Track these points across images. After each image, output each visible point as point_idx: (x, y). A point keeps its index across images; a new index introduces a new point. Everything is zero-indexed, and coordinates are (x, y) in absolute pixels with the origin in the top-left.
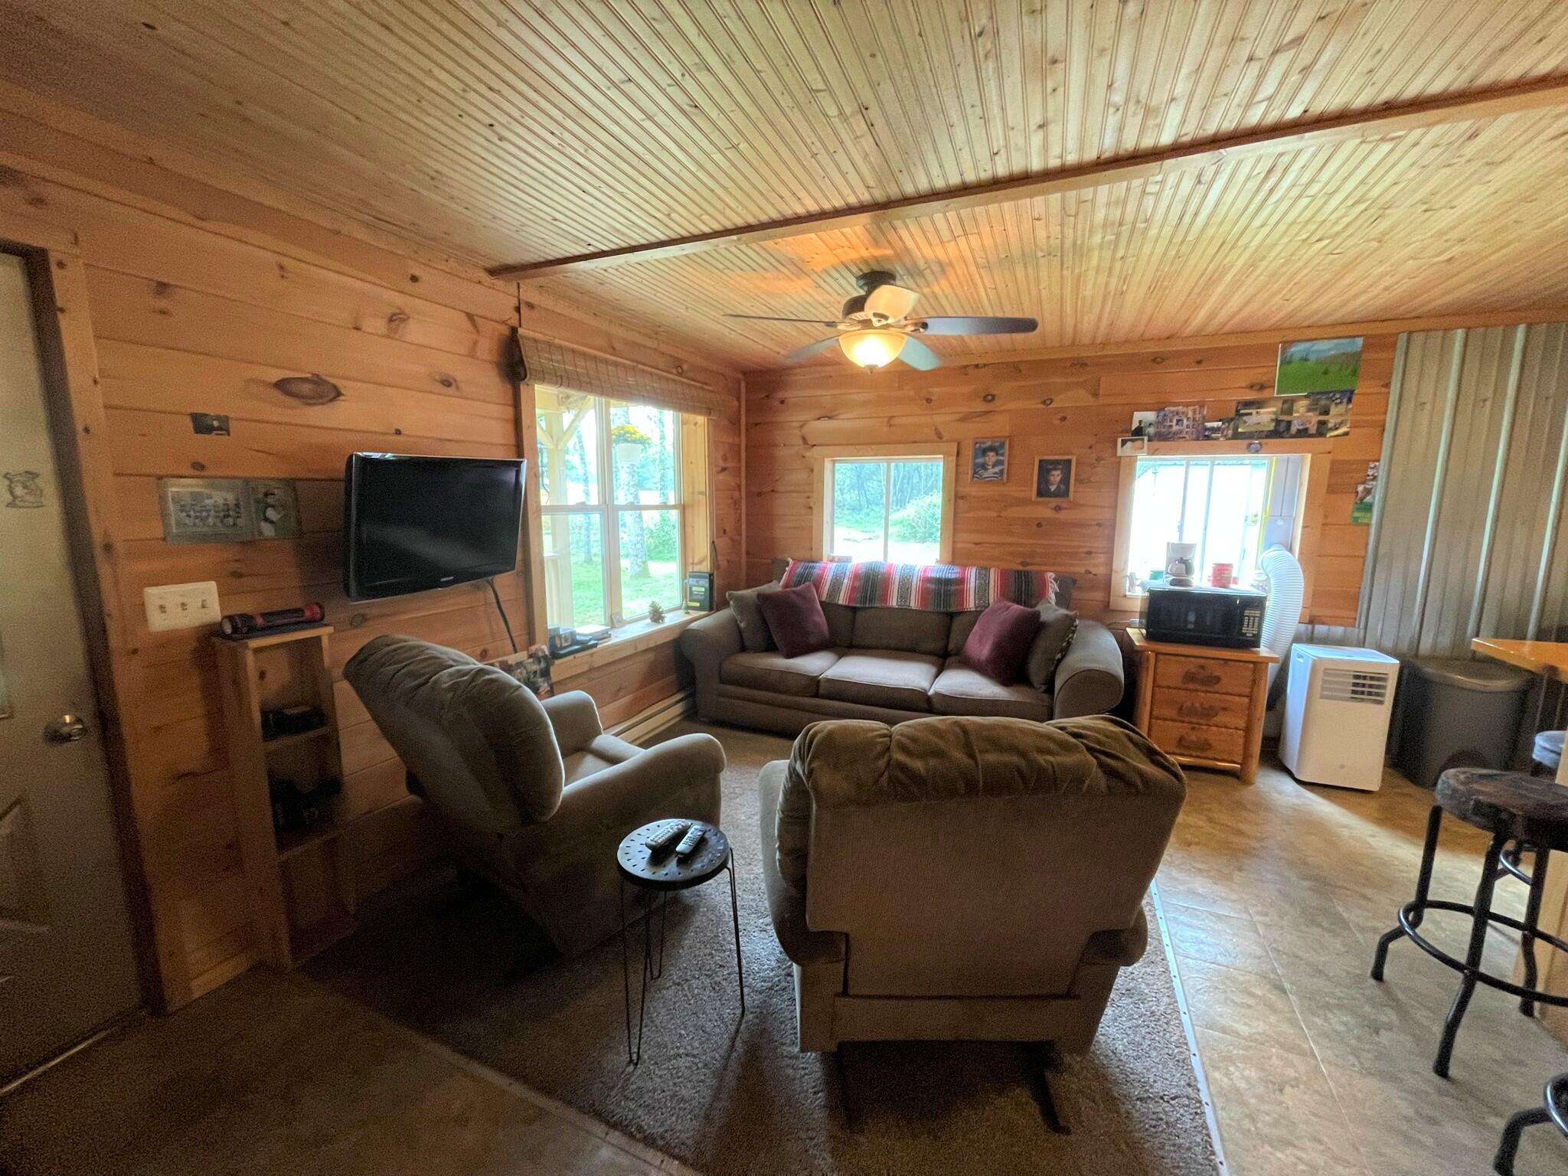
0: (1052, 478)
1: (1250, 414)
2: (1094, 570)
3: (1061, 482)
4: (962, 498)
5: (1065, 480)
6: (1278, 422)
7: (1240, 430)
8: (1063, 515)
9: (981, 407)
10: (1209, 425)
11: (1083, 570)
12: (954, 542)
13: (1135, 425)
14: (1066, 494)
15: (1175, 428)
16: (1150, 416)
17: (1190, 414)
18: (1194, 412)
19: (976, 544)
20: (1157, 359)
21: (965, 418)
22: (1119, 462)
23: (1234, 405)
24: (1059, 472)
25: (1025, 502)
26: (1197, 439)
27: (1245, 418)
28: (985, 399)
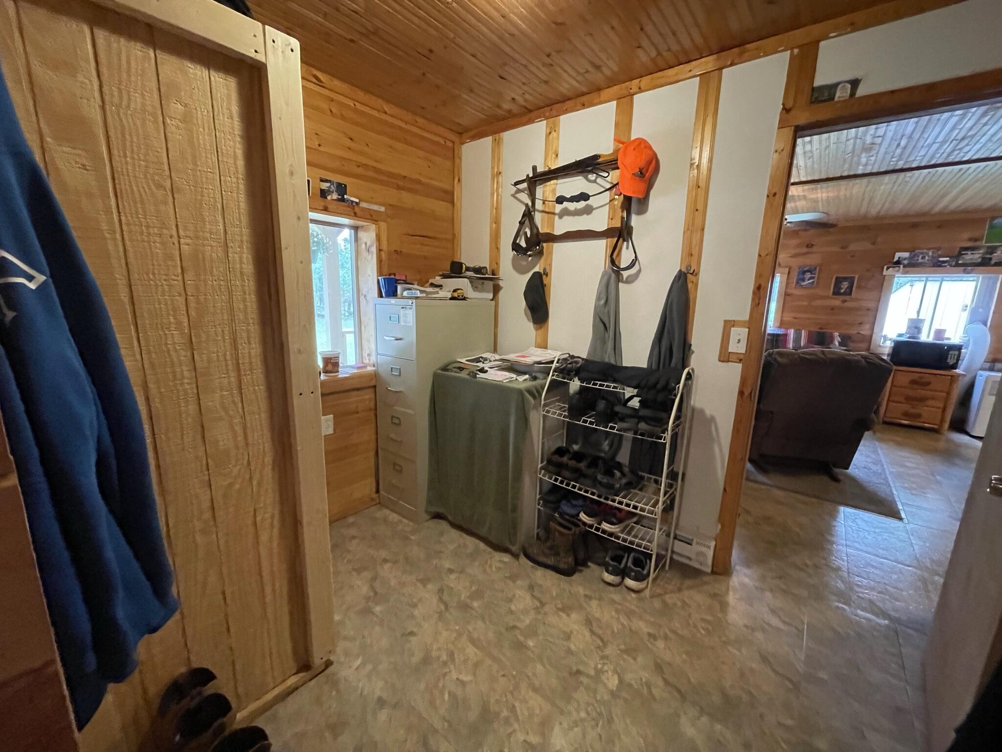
0: (842, 286)
1: (967, 254)
2: (862, 332)
3: (847, 288)
4: (789, 295)
5: (851, 287)
6: (983, 258)
7: (960, 262)
8: (847, 304)
9: (805, 250)
10: (941, 259)
11: (856, 332)
12: (782, 317)
13: (896, 259)
14: (850, 294)
15: (920, 260)
16: (906, 255)
17: (930, 254)
18: (933, 253)
19: (794, 318)
20: (915, 226)
21: (795, 256)
22: (884, 278)
23: (958, 249)
24: (847, 283)
25: (827, 297)
26: (933, 267)
27: (963, 256)
28: (807, 246)
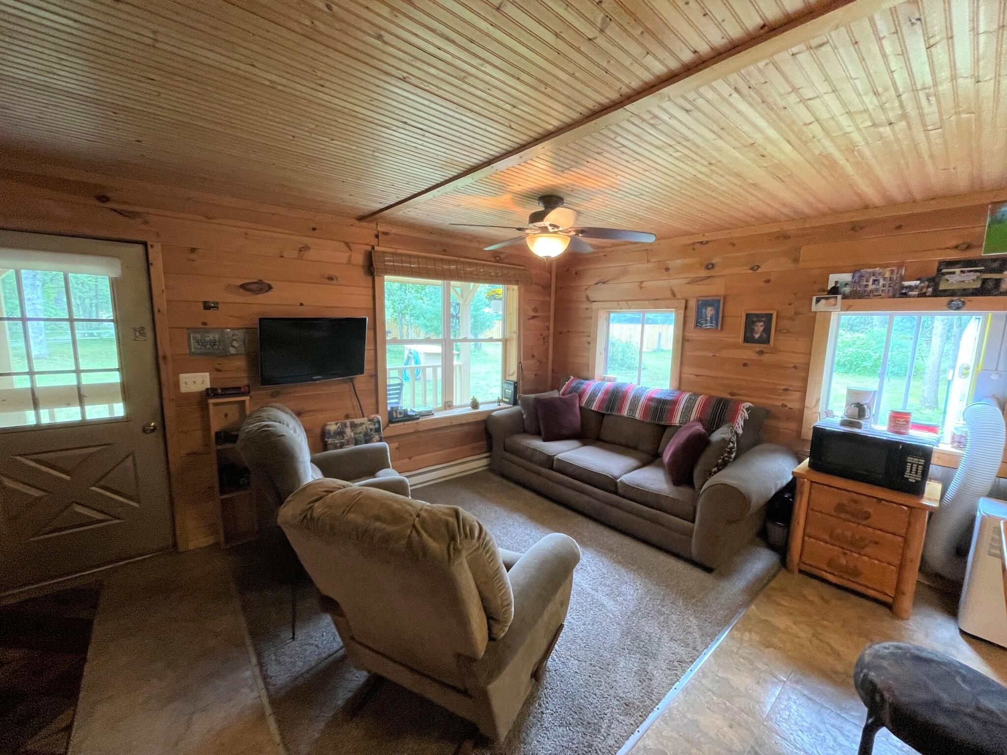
0: (756, 328)
1: (954, 273)
2: (789, 405)
3: (764, 331)
4: (688, 341)
5: (767, 330)
6: (984, 281)
7: (941, 288)
8: (766, 358)
9: (704, 273)
10: (906, 283)
11: (780, 404)
12: (681, 373)
13: (831, 285)
14: (767, 341)
15: (871, 287)
16: (847, 277)
17: (887, 275)
18: (892, 272)
19: (697, 376)
20: (855, 228)
21: (693, 282)
22: (815, 317)
23: (936, 265)
24: (761, 324)
25: (735, 346)
26: (894, 297)
27: (947, 277)
28: (707, 268)
